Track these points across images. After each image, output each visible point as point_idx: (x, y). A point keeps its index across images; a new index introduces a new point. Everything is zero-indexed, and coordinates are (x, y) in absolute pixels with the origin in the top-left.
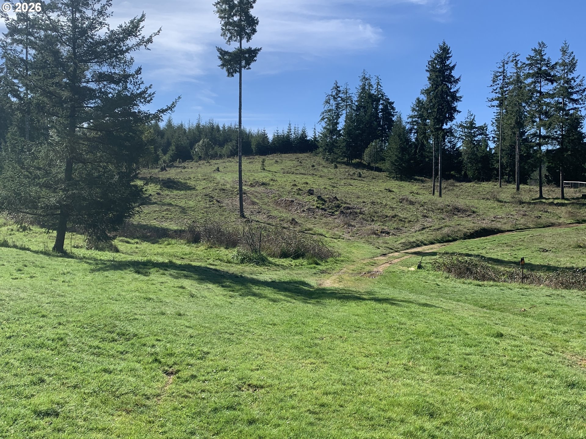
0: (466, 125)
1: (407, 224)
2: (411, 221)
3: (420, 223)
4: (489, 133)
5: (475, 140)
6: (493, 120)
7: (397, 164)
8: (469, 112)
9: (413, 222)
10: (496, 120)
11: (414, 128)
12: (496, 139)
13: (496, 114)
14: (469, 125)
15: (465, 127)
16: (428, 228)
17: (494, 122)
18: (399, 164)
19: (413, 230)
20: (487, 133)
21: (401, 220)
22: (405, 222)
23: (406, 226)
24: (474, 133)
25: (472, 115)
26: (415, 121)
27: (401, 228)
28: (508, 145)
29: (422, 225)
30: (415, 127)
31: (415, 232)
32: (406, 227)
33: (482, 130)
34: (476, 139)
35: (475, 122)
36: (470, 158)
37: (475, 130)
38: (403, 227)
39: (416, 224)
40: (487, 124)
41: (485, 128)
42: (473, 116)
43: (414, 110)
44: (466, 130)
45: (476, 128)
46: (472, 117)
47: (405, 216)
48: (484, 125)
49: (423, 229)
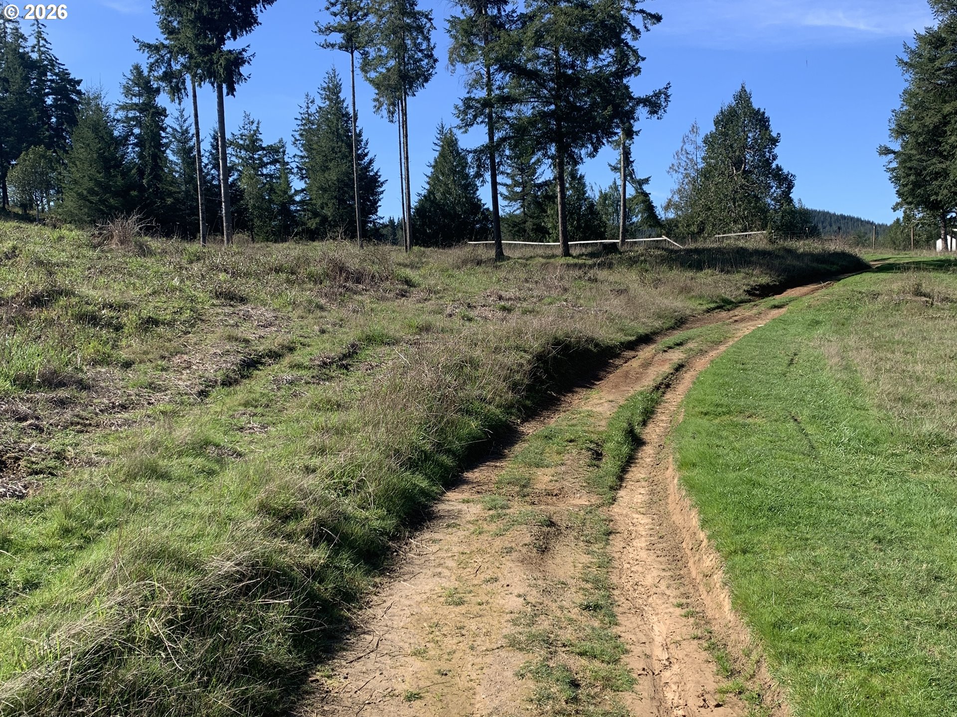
0: (241, 142)
1: (135, 343)
2: (156, 322)
3: (220, 331)
4: (289, 160)
5: (262, 175)
6: (295, 133)
7: (94, 199)
8: (247, 116)
9: (171, 324)
10: (301, 135)
11: (133, 134)
12: (304, 172)
13: (300, 123)
14: (247, 142)
15: (241, 147)
16: (275, 355)
17: (298, 137)
18: (100, 201)
19: (183, 382)
20: (286, 160)
21: (93, 320)
22: (118, 328)
23: (124, 355)
24: (260, 159)
25: (253, 123)
26: (134, 118)
27: (89, 373)
28: (335, 178)
29: (230, 338)
30: (137, 131)
31: (203, 394)
32: (127, 365)
33: (276, 151)
34: (265, 171)
35: (260, 137)
36: (258, 207)
37: (260, 152)
38: (104, 360)
39: (192, 338)
40: (284, 140)
41: (281, 150)
42: (255, 124)
43: (128, 91)
44: (243, 152)
45: (263, 149)
46: (254, 127)
47: (114, 296)
48: (280, 142)
49: (250, 365)
